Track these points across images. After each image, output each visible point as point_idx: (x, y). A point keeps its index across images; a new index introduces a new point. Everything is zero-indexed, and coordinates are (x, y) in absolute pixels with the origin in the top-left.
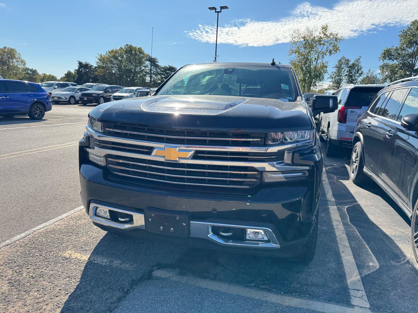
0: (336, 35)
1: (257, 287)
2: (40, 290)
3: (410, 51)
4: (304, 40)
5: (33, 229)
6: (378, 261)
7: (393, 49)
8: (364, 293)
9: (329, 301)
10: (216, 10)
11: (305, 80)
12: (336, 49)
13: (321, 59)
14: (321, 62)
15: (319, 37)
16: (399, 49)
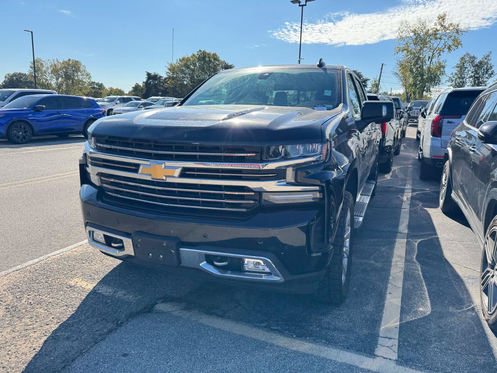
0: (458, 26)
1: (268, 328)
2: (33, 317)
4: (415, 34)
5: (49, 255)
6: (432, 306)
8: (396, 342)
9: (348, 348)
10: (299, 4)
11: (415, 85)
12: (457, 43)
13: (437, 57)
14: (437, 61)
15: (434, 30)
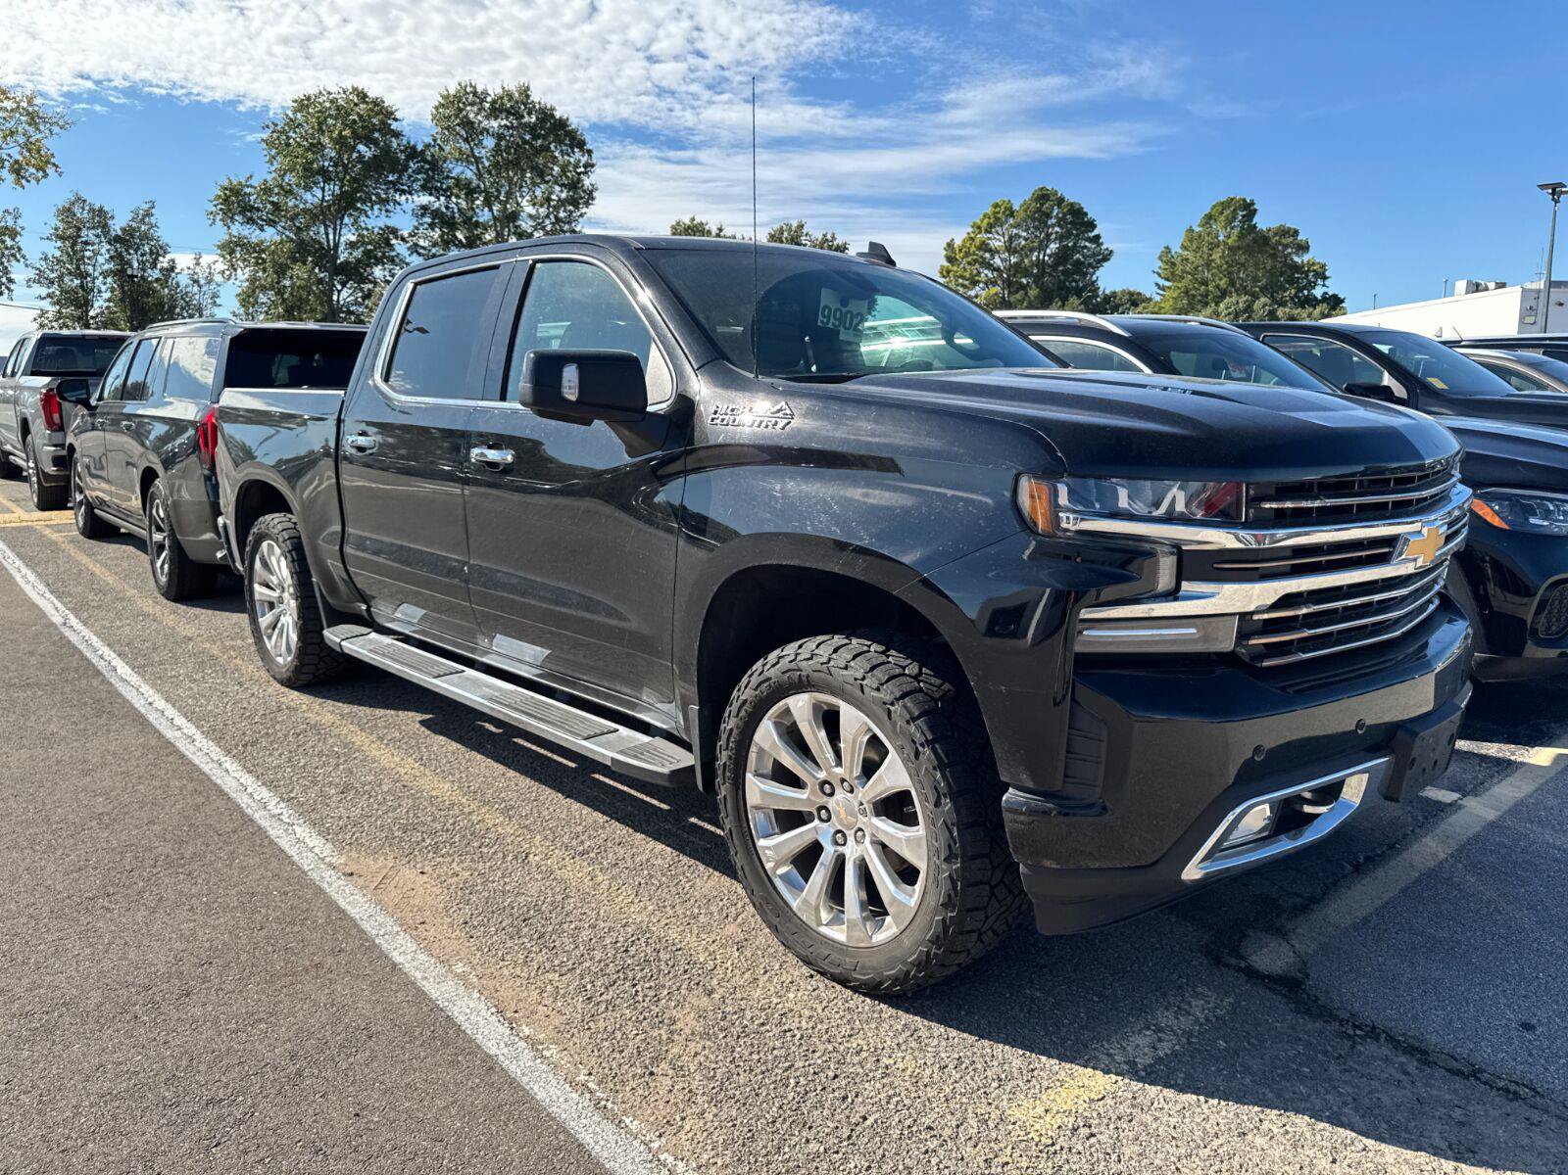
0: (31, 102)
3: (313, 198)
7: (252, 186)
12: (42, 161)
16: (276, 190)
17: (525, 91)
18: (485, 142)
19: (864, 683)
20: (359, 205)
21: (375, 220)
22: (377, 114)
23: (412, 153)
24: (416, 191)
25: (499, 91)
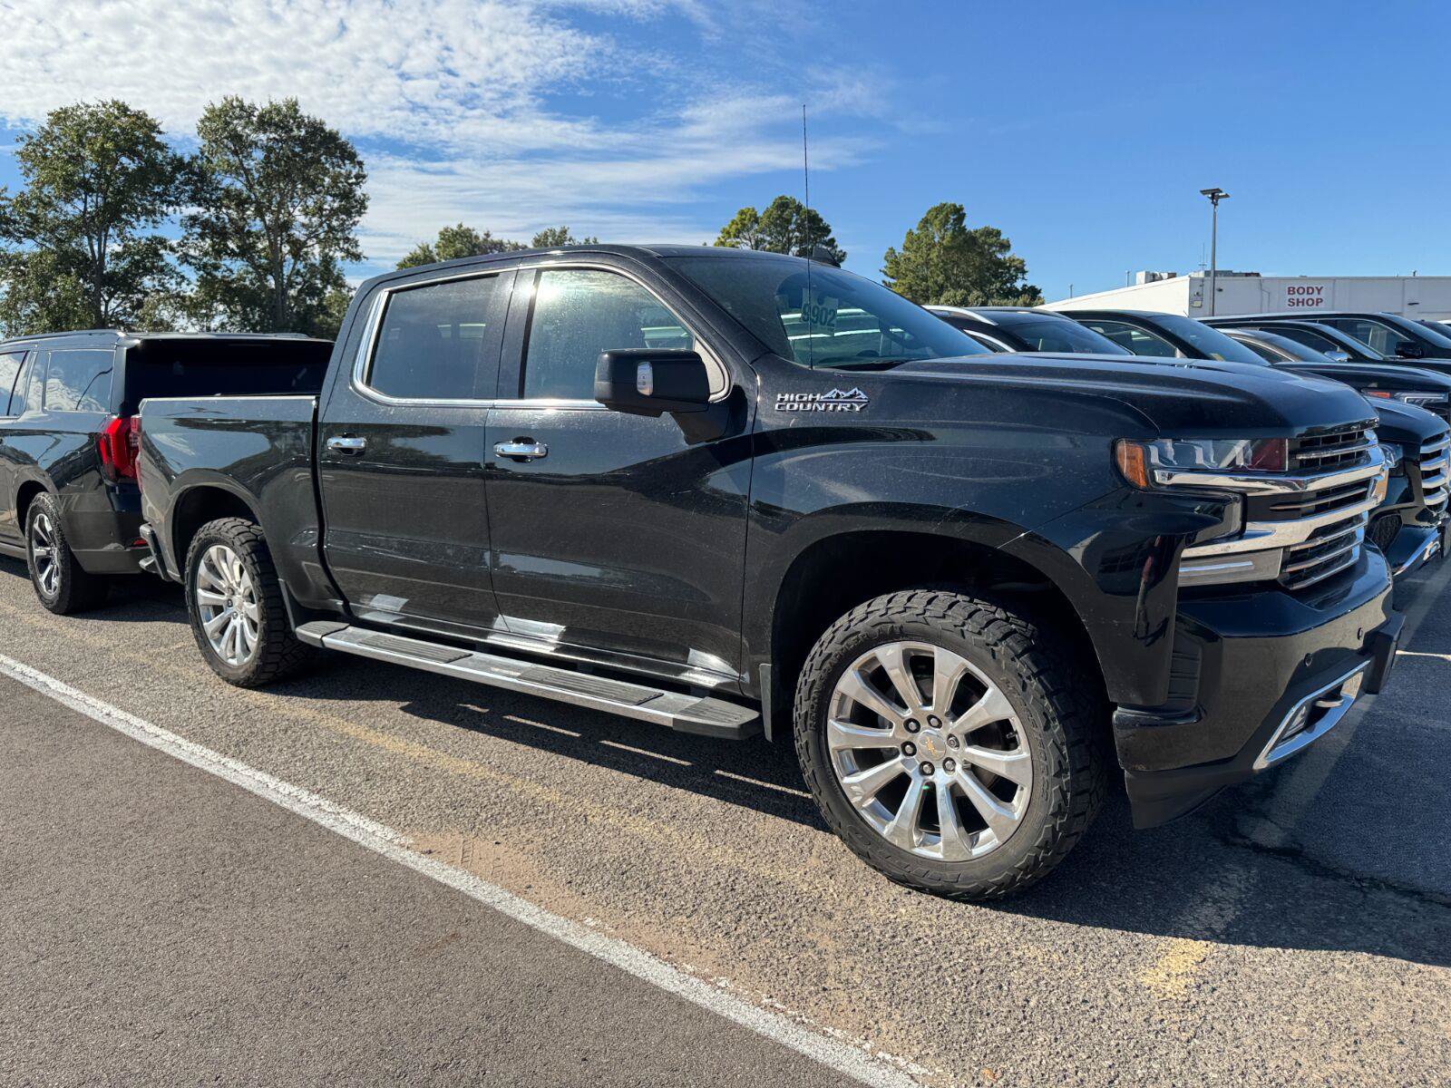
3: (74, 209)
7: (7, 199)
16: (34, 203)
17: (293, 107)
18: (254, 155)
19: (965, 628)
20: (124, 216)
21: (142, 231)
22: (140, 127)
23: (179, 165)
24: (185, 202)
25: (266, 105)
